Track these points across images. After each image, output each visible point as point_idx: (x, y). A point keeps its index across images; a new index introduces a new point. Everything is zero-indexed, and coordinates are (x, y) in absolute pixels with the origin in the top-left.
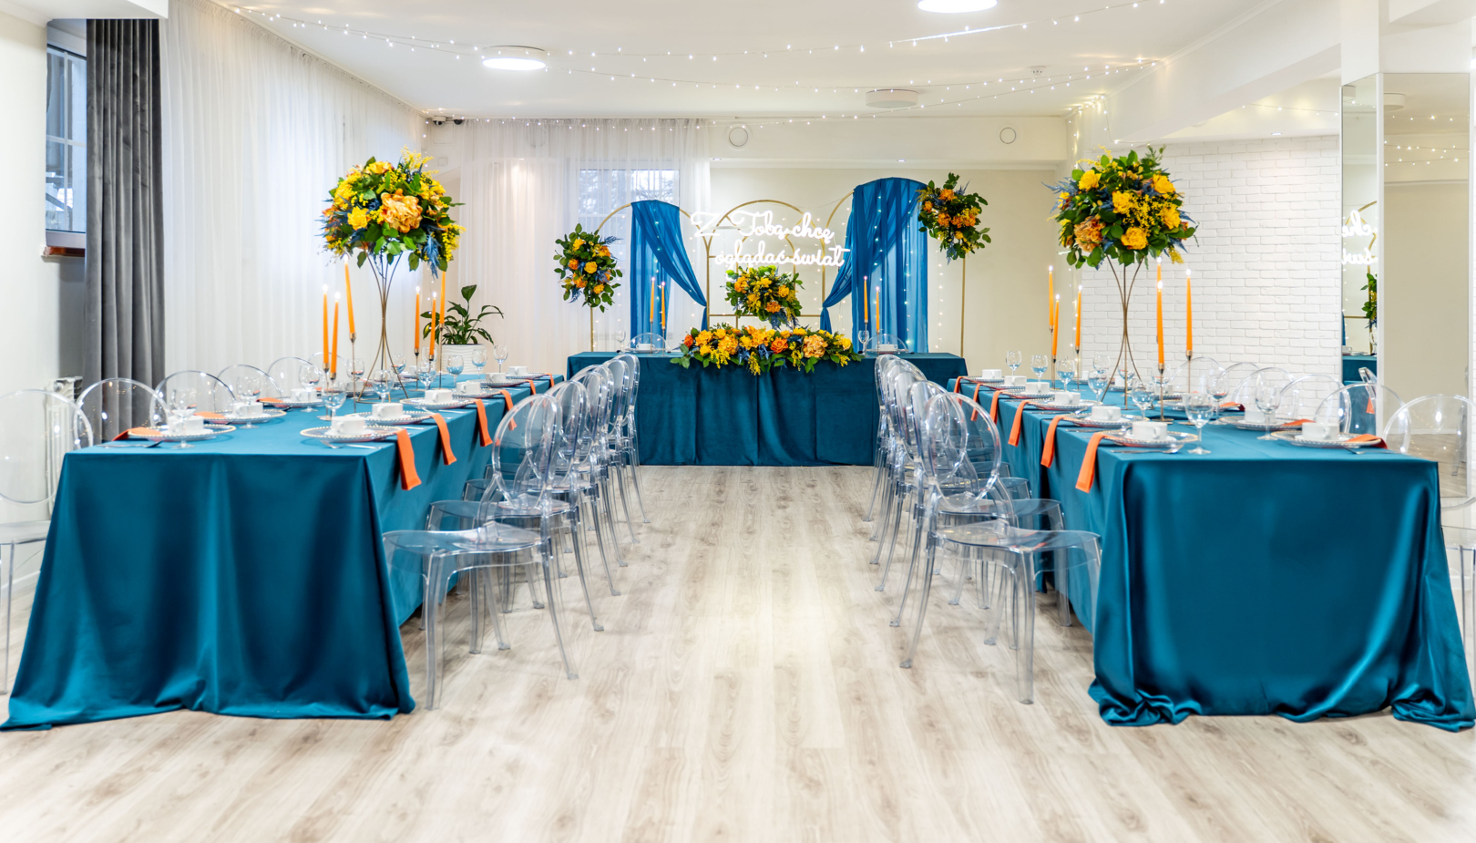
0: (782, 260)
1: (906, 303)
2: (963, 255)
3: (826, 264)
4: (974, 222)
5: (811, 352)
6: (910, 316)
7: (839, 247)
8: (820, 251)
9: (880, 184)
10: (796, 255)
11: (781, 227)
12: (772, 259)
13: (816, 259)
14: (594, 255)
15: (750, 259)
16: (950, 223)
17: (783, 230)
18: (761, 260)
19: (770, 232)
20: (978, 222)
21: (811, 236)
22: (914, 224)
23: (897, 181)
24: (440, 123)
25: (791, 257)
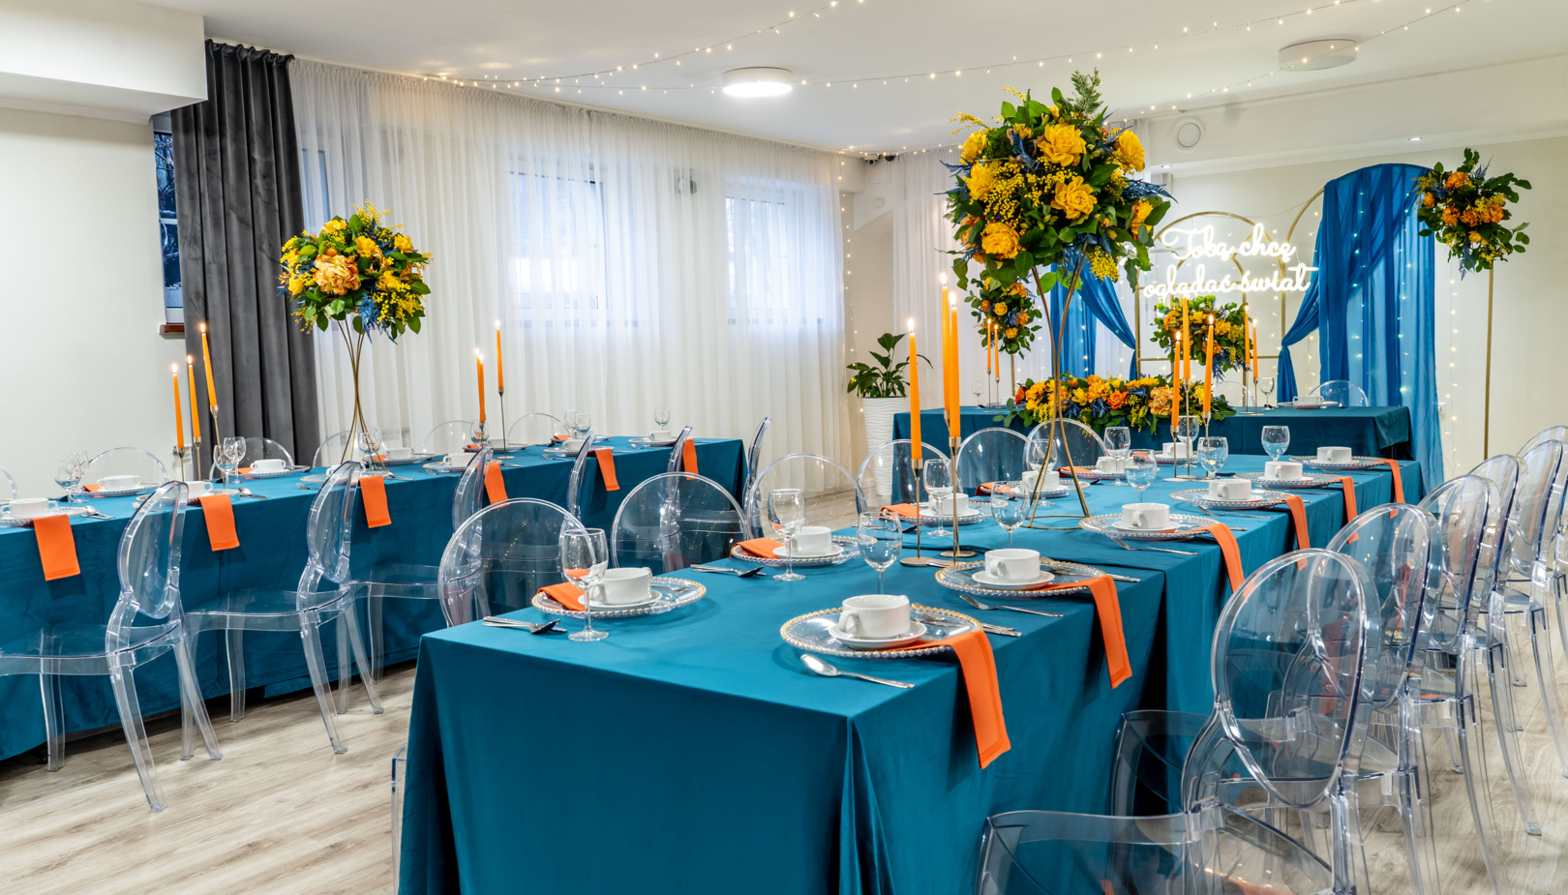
0: (1227, 287)
1: (1400, 336)
2: (1487, 265)
3: (1285, 289)
4: (1501, 215)
5: (1156, 408)
6: (1407, 354)
7: (1302, 265)
8: (1276, 273)
9: (1362, 176)
10: (1245, 279)
11: (1225, 245)
12: (1214, 286)
13: (1274, 284)
14: (1004, 294)
15: (1186, 288)
16: (1459, 221)
17: (1228, 249)
18: (1200, 288)
19: (1211, 252)
20: (1506, 215)
21: (1264, 253)
22: (1412, 225)
23: (1387, 169)
24: (871, 162)
25: (1238, 283)
